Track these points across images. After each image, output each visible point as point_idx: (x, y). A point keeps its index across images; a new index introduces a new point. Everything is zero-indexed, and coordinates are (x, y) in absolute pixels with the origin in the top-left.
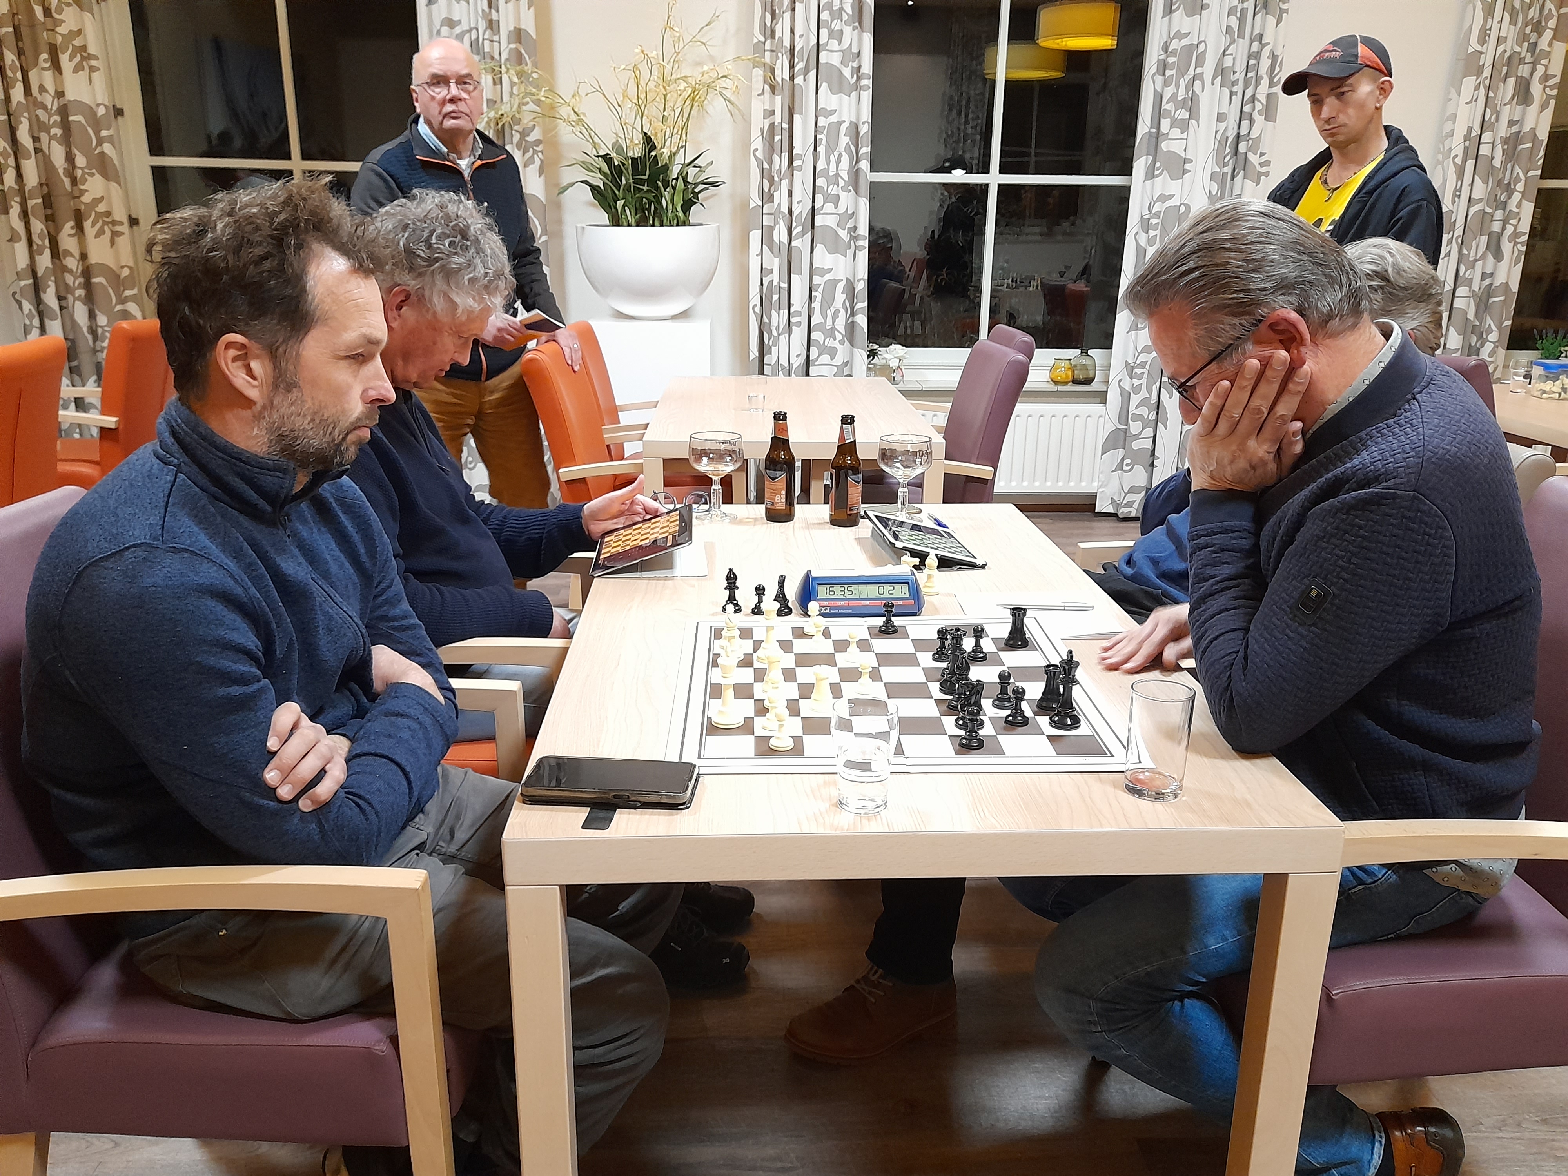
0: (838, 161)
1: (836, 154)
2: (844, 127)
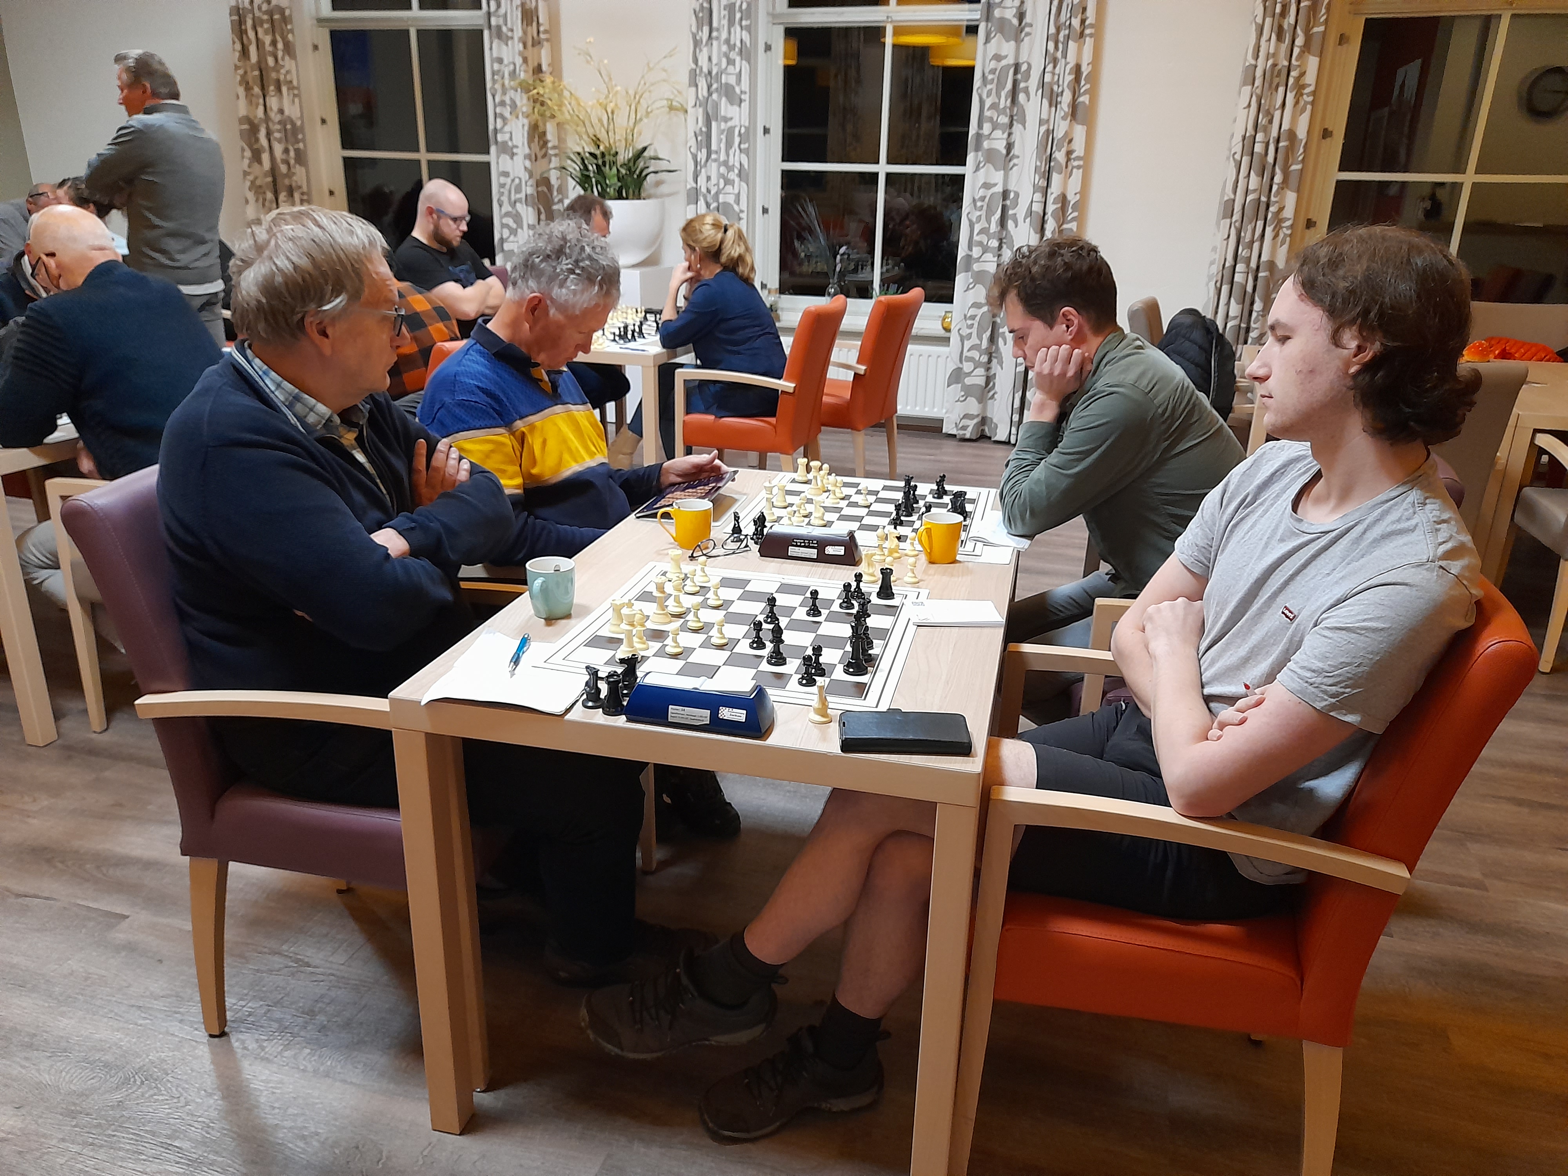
2: (737, 130)
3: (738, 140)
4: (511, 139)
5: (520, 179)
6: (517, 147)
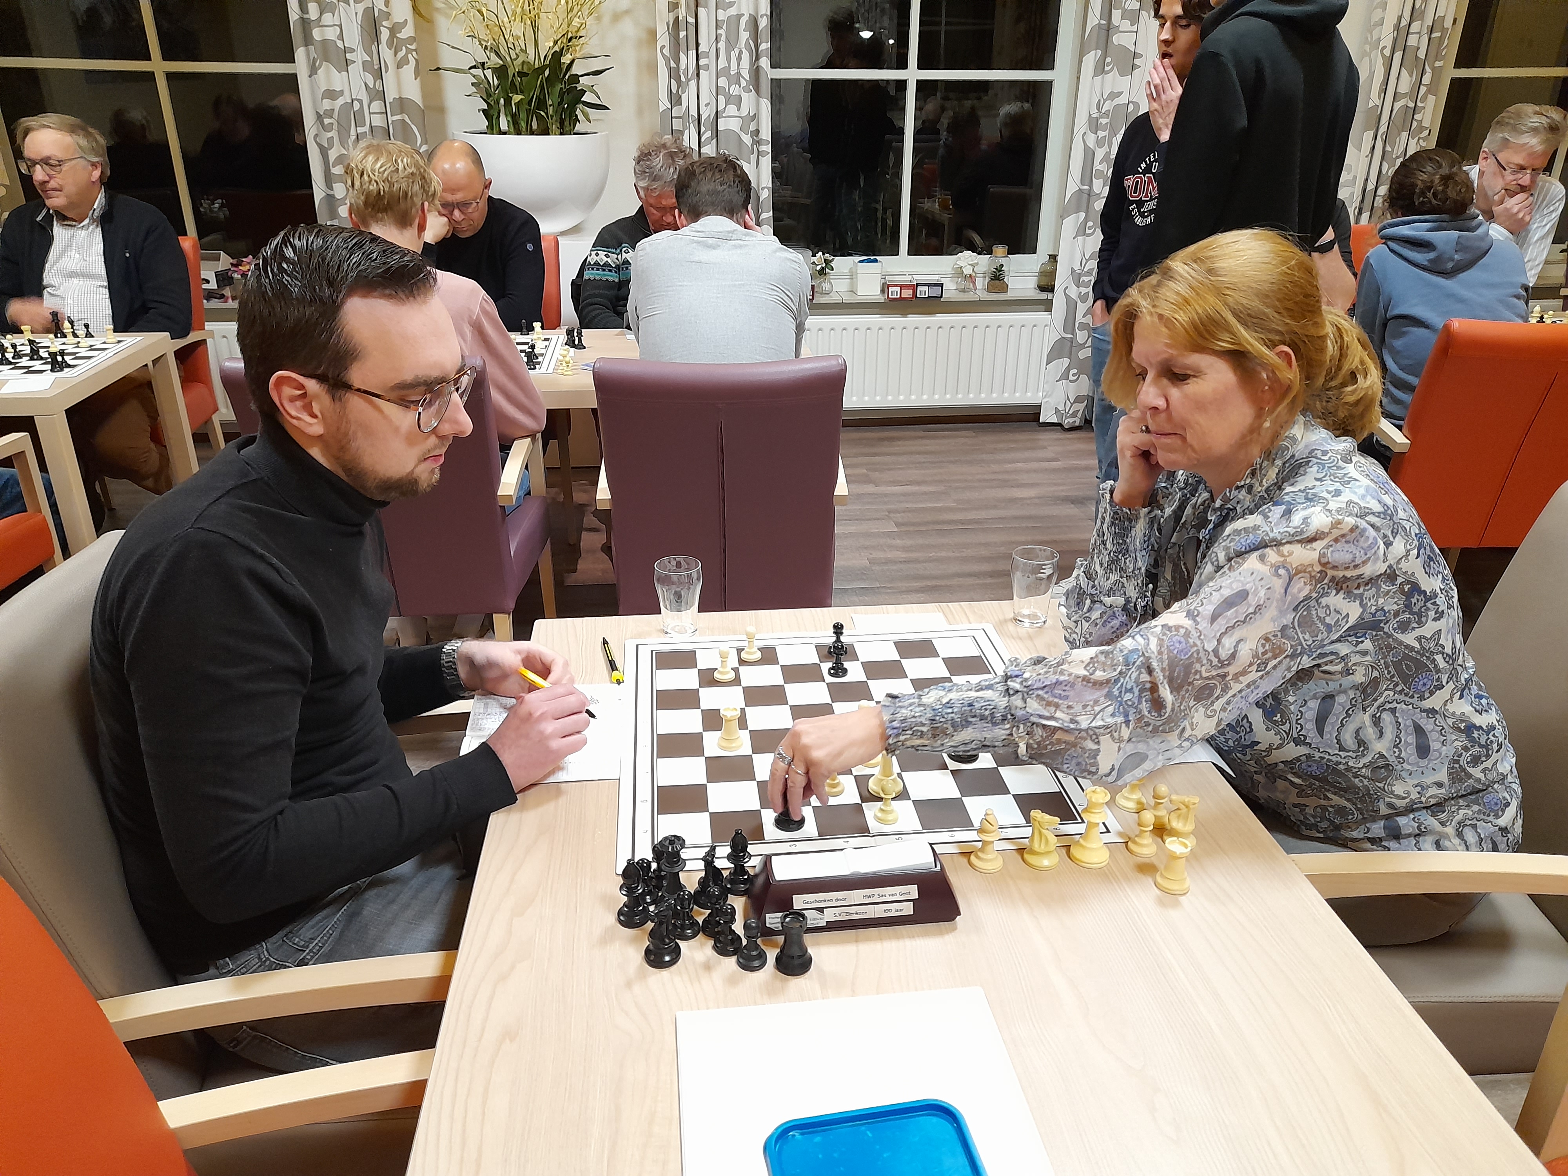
0: (739, 59)
1: (737, 51)
2: (744, 20)
3: (744, 36)
4: (341, 37)
5: (360, 102)
6: (352, 51)
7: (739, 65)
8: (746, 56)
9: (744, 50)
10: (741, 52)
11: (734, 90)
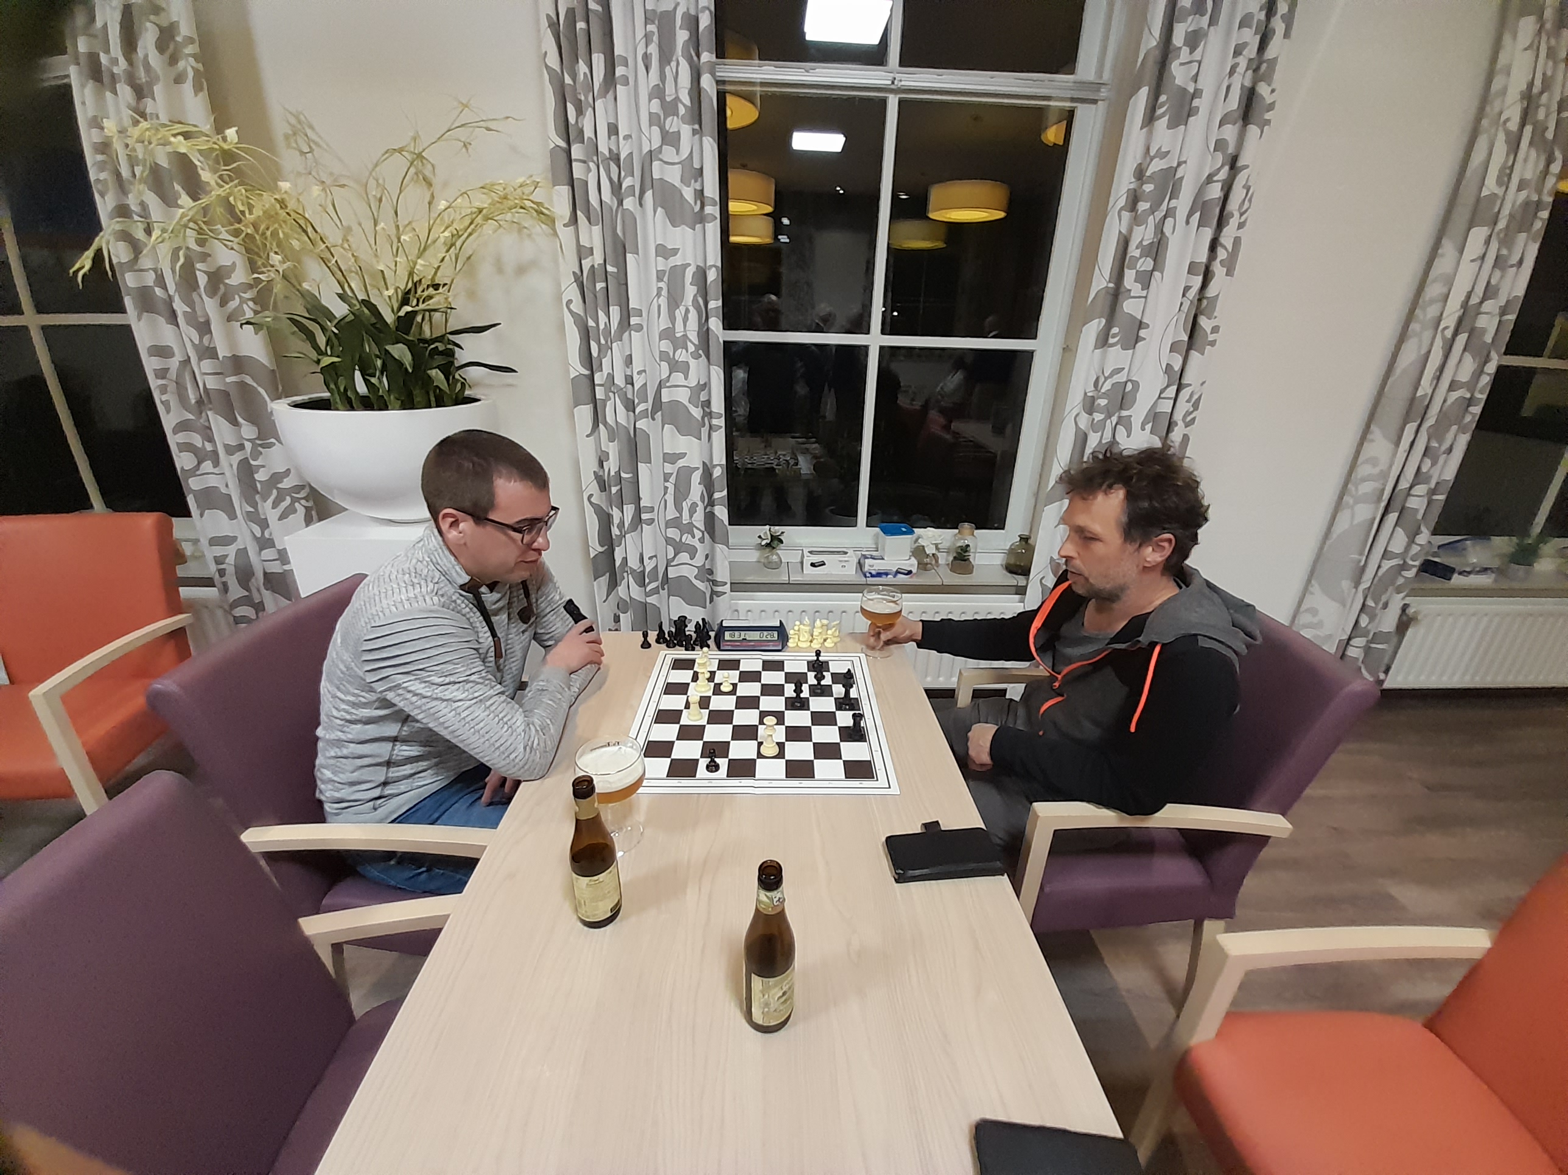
0: (685, 319)
1: (682, 309)
2: (689, 273)
3: (691, 291)
7: (685, 326)
8: (693, 315)
9: (691, 308)
10: (687, 311)
11: (681, 356)
